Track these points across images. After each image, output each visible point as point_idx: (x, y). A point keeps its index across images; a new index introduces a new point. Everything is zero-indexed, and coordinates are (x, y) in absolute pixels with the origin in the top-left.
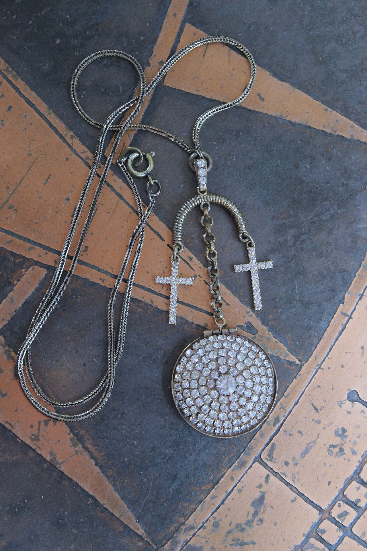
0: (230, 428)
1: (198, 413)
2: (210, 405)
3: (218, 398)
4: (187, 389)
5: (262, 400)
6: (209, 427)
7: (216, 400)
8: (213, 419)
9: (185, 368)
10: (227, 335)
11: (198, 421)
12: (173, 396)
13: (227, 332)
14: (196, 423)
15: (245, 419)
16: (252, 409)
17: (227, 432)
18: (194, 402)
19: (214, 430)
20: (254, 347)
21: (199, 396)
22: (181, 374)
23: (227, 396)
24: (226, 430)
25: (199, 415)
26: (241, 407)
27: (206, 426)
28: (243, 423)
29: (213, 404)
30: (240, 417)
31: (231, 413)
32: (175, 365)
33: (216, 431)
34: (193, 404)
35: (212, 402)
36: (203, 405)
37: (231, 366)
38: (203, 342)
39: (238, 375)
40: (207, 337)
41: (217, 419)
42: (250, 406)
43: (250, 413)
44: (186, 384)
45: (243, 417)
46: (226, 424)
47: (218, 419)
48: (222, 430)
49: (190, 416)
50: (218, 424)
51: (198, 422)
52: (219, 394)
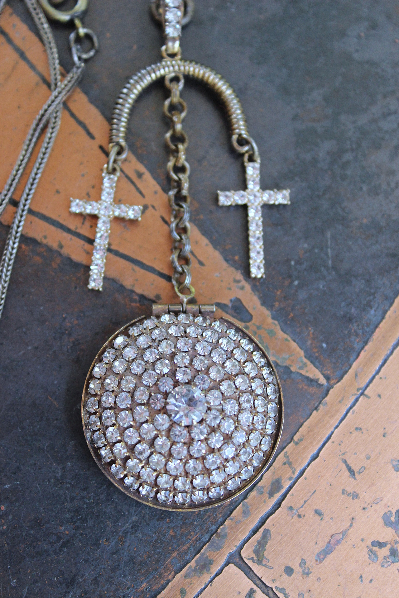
0: (186, 492)
1: (128, 458)
2: (152, 444)
3: (169, 430)
4: (110, 408)
5: (253, 443)
6: (146, 486)
7: (164, 433)
8: (155, 470)
9: (110, 368)
10: (195, 316)
11: (125, 472)
12: (83, 422)
13: (197, 310)
14: (122, 476)
15: (217, 477)
16: (233, 458)
17: (181, 500)
18: (122, 435)
19: (157, 492)
20: (244, 342)
21: (132, 423)
22: (102, 379)
23: (187, 429)
24: (180, 495)
25: (129, 461)
26: (212, 451)
27: (141, 485)
28: (213, 483)
29: (159, 441)
30: (207, 472)
31: (191, 462)
32: (93, 363)
33: (159, 495)
34: (119, 438)
35: (156, 437)
36: (139, 442)
37: (199, 371)
38: (149, 323)
39: (210, 389)
40: (158, 317)
41: (163, 471)
42: (229, 452)
43: (228, 465)
44: (108, 400)
45: (214, 472)
46: (179, 483)
47: (166, 472)
48: (171, 495)
49: (113, 462)
50: (163, 480)
51: (126, 476)
52: (171, 423)
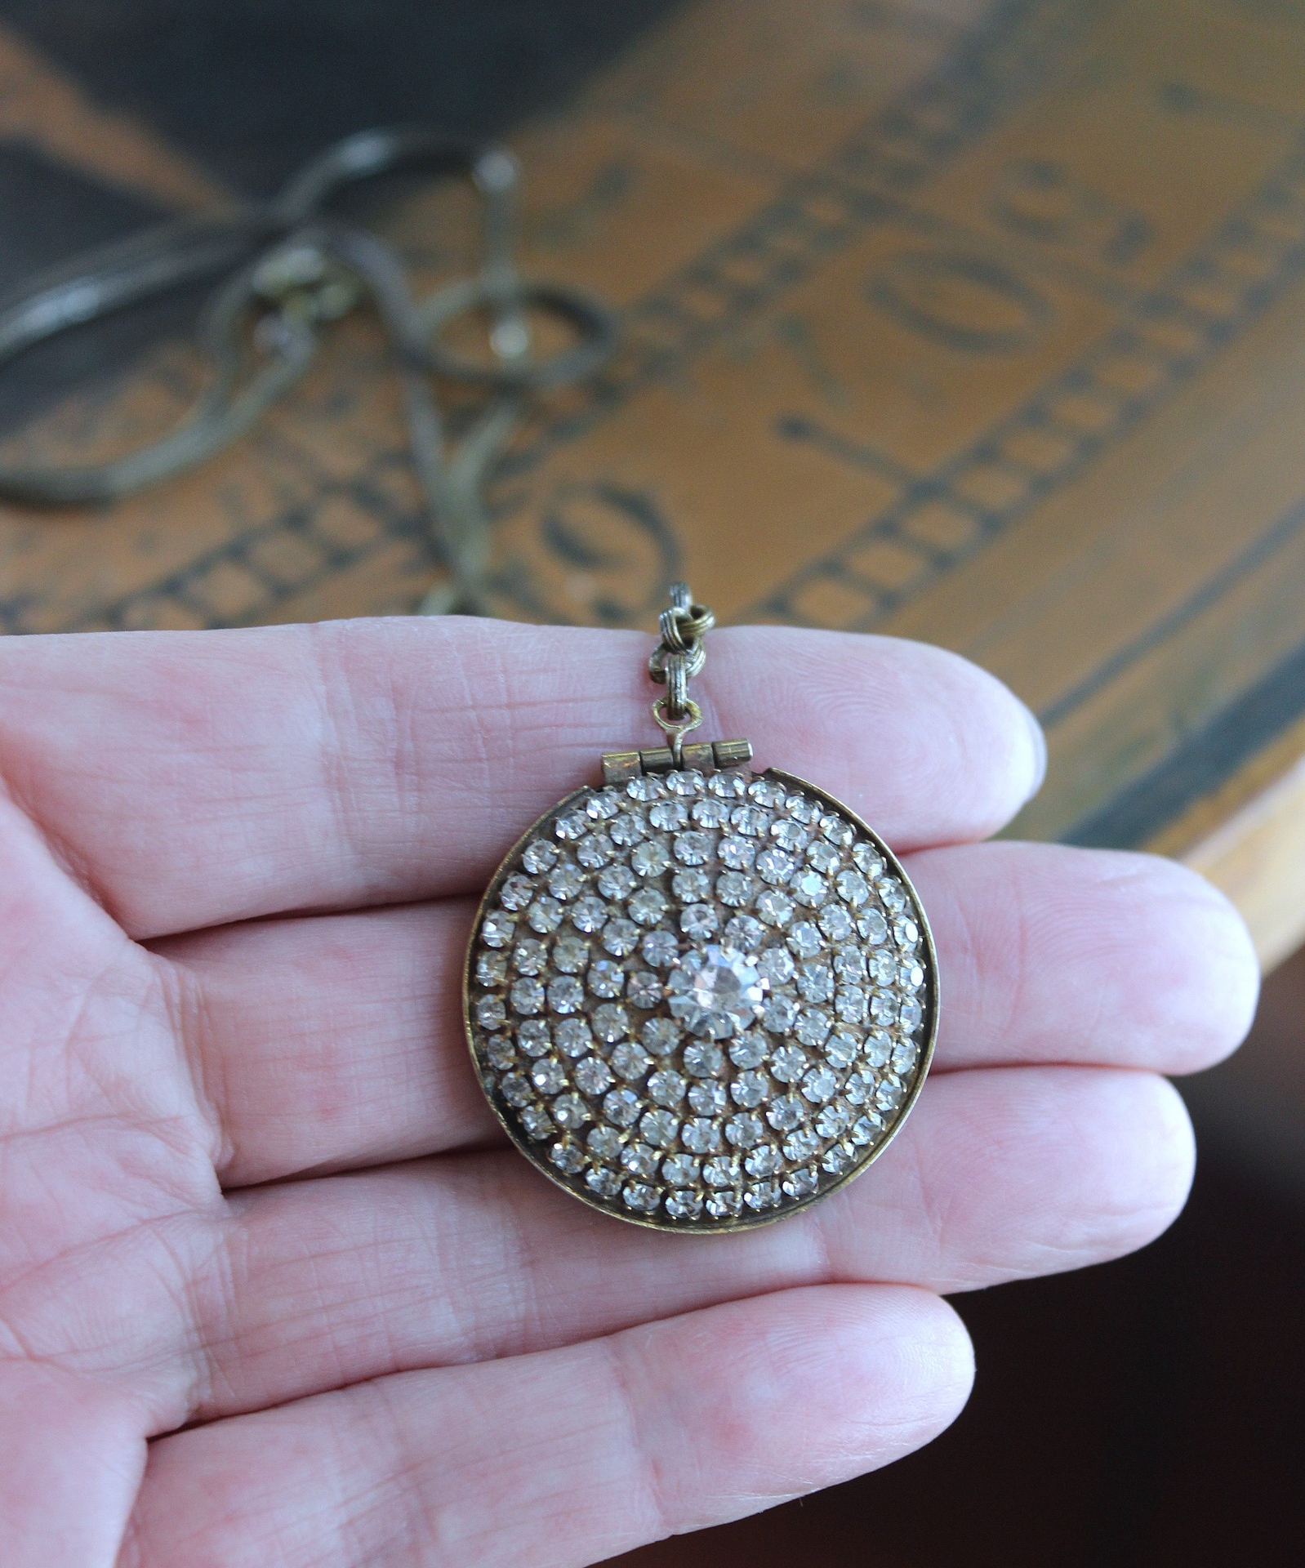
0: (732, 1189)
1: (589, 1126)
2: (642, 1088)
3: (679, 1054)
4: (538, 1016)
5: (877, 1057)
6: (638, 1187)
7: (667, 1062)
8: (656, 1148)
9: (524, 926)
10: (705, 775)
11: (588, 1159)
13: (708, 759)
14: (579, 1168)
15: (795, 1148)
16: (832, 1102)
17: (723, 1209)
18: (570, 1077)
19: (664, 1196)
20: (829, 824)
21: (590, 1045)
22: (508, 949)
23: (720, 1046)
24: (718, 1195)
25: (594, 1132)
26: (783, 1089)
27: (625, 1184)
28: (789, 1162)
29: (658, 1081)
30: (777, 1136)
31: (737, 1119)
32: (480, 912)
33: (669, 1201)
34: (565, 1082)
35: (650, 1072)
36: (612, 1087)
37: (735, 908)
38: (601, 805)
39: (764, 948)
40: (621, 786)
41: (674, 1148)
42: (819, 1086)
43: (821, 1116)
44: (530, 1000)
45: (792, 1139)
46: (713, 1174)
47: (682, 1149)
48: (700, 1198)
49: (556, 1138)
50: (677, 1169)
51: (588, 1166)
52: (682, 1037)
